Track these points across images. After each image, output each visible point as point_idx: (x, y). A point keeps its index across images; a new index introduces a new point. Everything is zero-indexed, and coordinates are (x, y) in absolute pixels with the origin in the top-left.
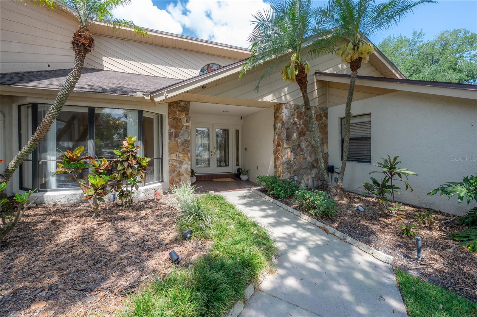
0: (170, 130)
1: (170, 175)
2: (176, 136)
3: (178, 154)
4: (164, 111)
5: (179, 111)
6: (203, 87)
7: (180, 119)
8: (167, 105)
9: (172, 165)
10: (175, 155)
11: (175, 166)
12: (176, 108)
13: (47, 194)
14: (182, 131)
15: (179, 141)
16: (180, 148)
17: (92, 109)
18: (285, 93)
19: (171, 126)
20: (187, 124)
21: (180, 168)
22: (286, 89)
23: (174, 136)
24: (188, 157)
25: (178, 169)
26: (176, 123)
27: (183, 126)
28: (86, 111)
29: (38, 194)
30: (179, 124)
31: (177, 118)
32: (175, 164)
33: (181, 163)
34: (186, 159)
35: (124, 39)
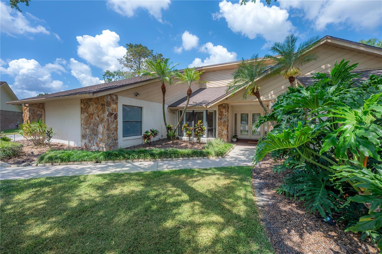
0: (219, 117)
1: (218, 135)
2: (221, 119)
3: (221, 126)
4: (216, 109)
5: (222, 108)
6: (227, 99)
7: (223, 112)
8: (218, 106)
9: (219, 131)
10: (220, 127)
11: (220, 132)
12: (221, 107)
13: (183, 137)
14: (223, 117)
15: (222, 121)
16: (222, 124)
17: (193, 111)
18: (271, 94)
19: (219, 115)
20: (226, 114)
21: (222, 133)
22: (272, 92)
23: (220, 119)
24: (225, 128)
25: (221, 133)
26: (221, 114)
27: (224, 115)
28: (192, 111)
29: (182, 137)
30: (222, 114)
31: (221, 111)
32: (220, 131)
33: (223, 131)
34: (225, 129)
35: (214, 71)
